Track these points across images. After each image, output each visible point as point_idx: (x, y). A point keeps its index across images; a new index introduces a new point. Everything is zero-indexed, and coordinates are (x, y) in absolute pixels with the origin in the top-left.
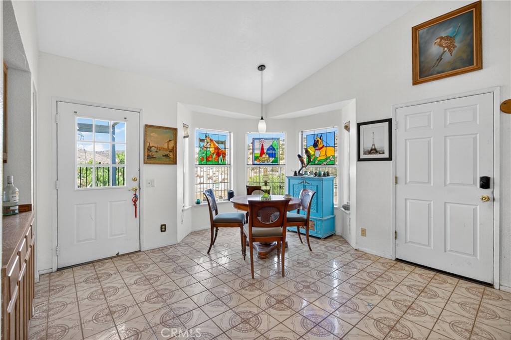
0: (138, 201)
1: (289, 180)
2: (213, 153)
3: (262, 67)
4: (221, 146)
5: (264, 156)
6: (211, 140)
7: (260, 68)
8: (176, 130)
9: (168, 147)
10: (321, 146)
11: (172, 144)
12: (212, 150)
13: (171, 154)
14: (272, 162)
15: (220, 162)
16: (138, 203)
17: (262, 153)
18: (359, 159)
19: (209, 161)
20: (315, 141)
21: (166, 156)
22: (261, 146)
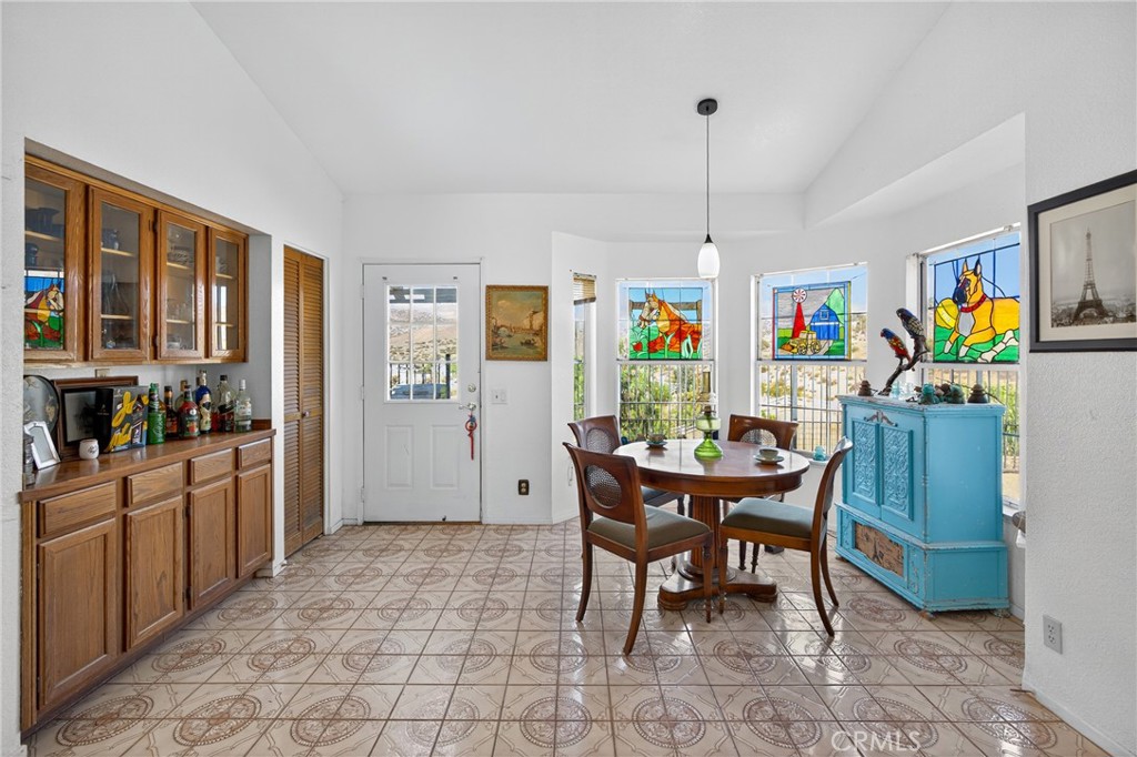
0: (478, 428)
1: (845, 406)
2: (667, 334)
3: (708, 106)
4: (690, 316)
5: (803, 335)
6: (661, 303)
7: (704, 105)
8: (545, 289)
9: (531, 325)
10: (976, 298)
11: (538, 320)
12: (664, 325)
13: (537, 339)
14: (828, 353)
15: (685, 353)
16: (476, 433)
17: (799, 326)
18: (1038, 346)
19: (655, 351)
20: (958, 281)
21: (528, 344)
22: (795, 308)
